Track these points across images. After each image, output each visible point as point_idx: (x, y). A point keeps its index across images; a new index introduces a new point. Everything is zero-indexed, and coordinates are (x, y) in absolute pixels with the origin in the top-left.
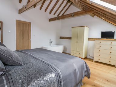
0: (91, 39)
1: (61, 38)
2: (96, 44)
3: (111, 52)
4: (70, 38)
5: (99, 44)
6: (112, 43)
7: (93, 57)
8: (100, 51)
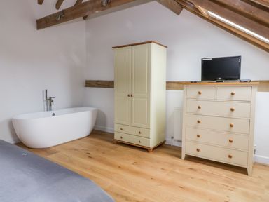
0: (175, 85)
1: (89, 84)
2: (187, 99)
3: (231, 126)
4: (110, 84)
5: (196, 99)
6: (232, 94)
7: (181, 142)
8: (199, 122)
